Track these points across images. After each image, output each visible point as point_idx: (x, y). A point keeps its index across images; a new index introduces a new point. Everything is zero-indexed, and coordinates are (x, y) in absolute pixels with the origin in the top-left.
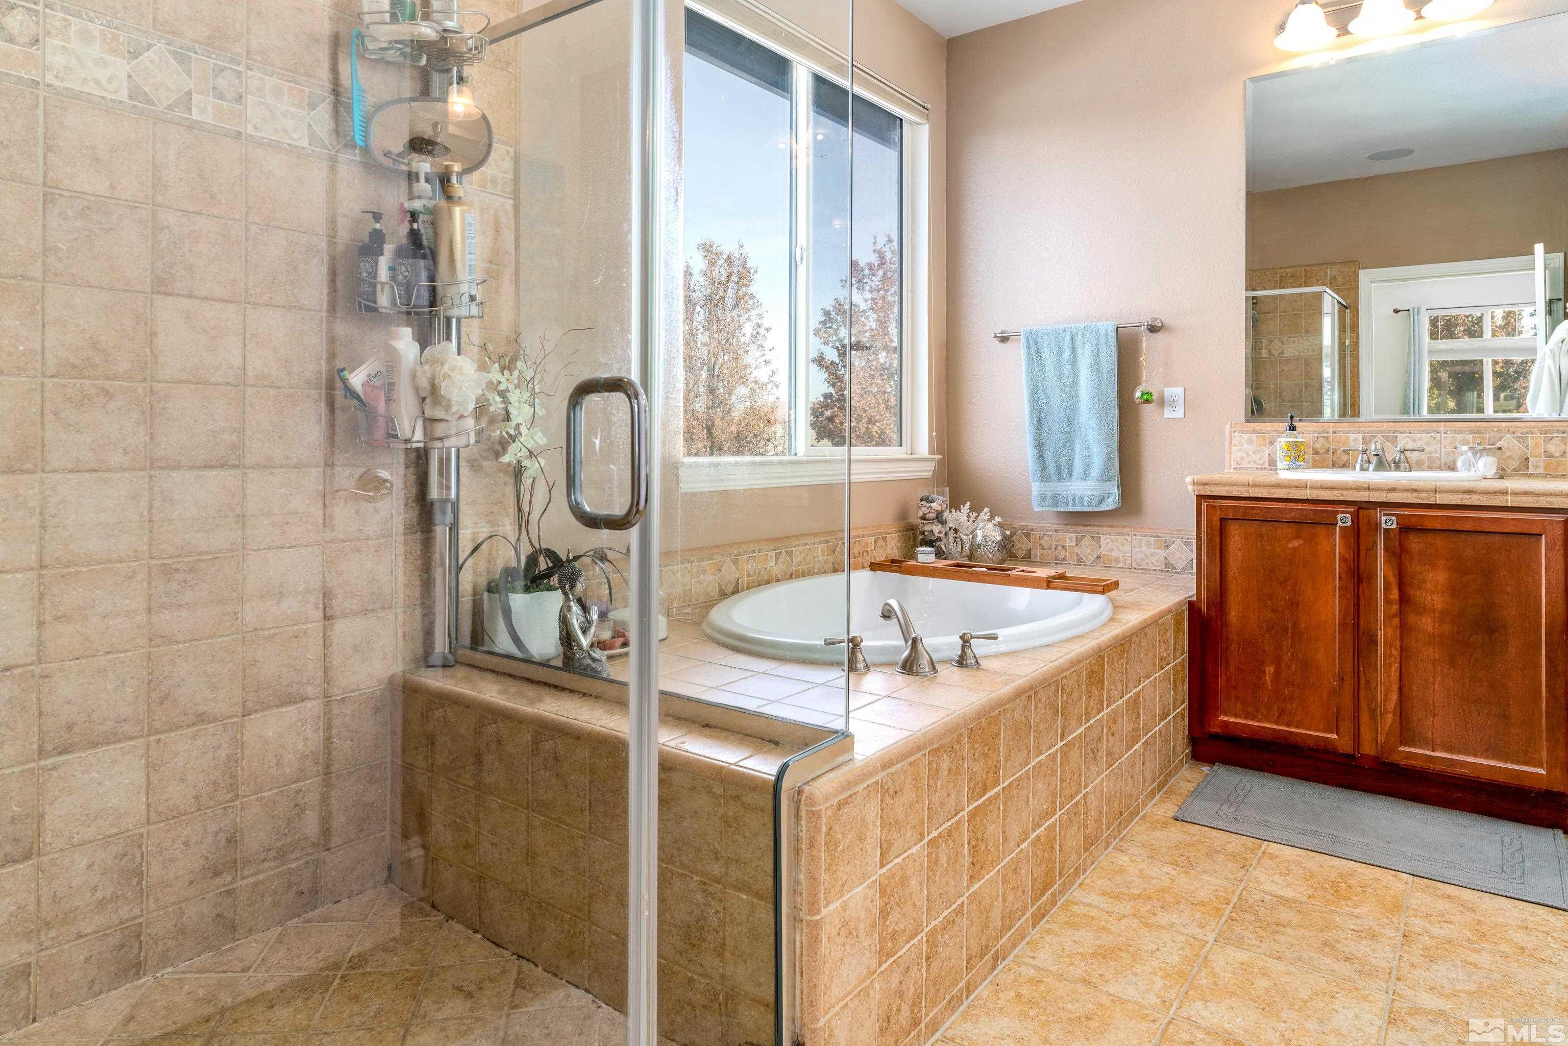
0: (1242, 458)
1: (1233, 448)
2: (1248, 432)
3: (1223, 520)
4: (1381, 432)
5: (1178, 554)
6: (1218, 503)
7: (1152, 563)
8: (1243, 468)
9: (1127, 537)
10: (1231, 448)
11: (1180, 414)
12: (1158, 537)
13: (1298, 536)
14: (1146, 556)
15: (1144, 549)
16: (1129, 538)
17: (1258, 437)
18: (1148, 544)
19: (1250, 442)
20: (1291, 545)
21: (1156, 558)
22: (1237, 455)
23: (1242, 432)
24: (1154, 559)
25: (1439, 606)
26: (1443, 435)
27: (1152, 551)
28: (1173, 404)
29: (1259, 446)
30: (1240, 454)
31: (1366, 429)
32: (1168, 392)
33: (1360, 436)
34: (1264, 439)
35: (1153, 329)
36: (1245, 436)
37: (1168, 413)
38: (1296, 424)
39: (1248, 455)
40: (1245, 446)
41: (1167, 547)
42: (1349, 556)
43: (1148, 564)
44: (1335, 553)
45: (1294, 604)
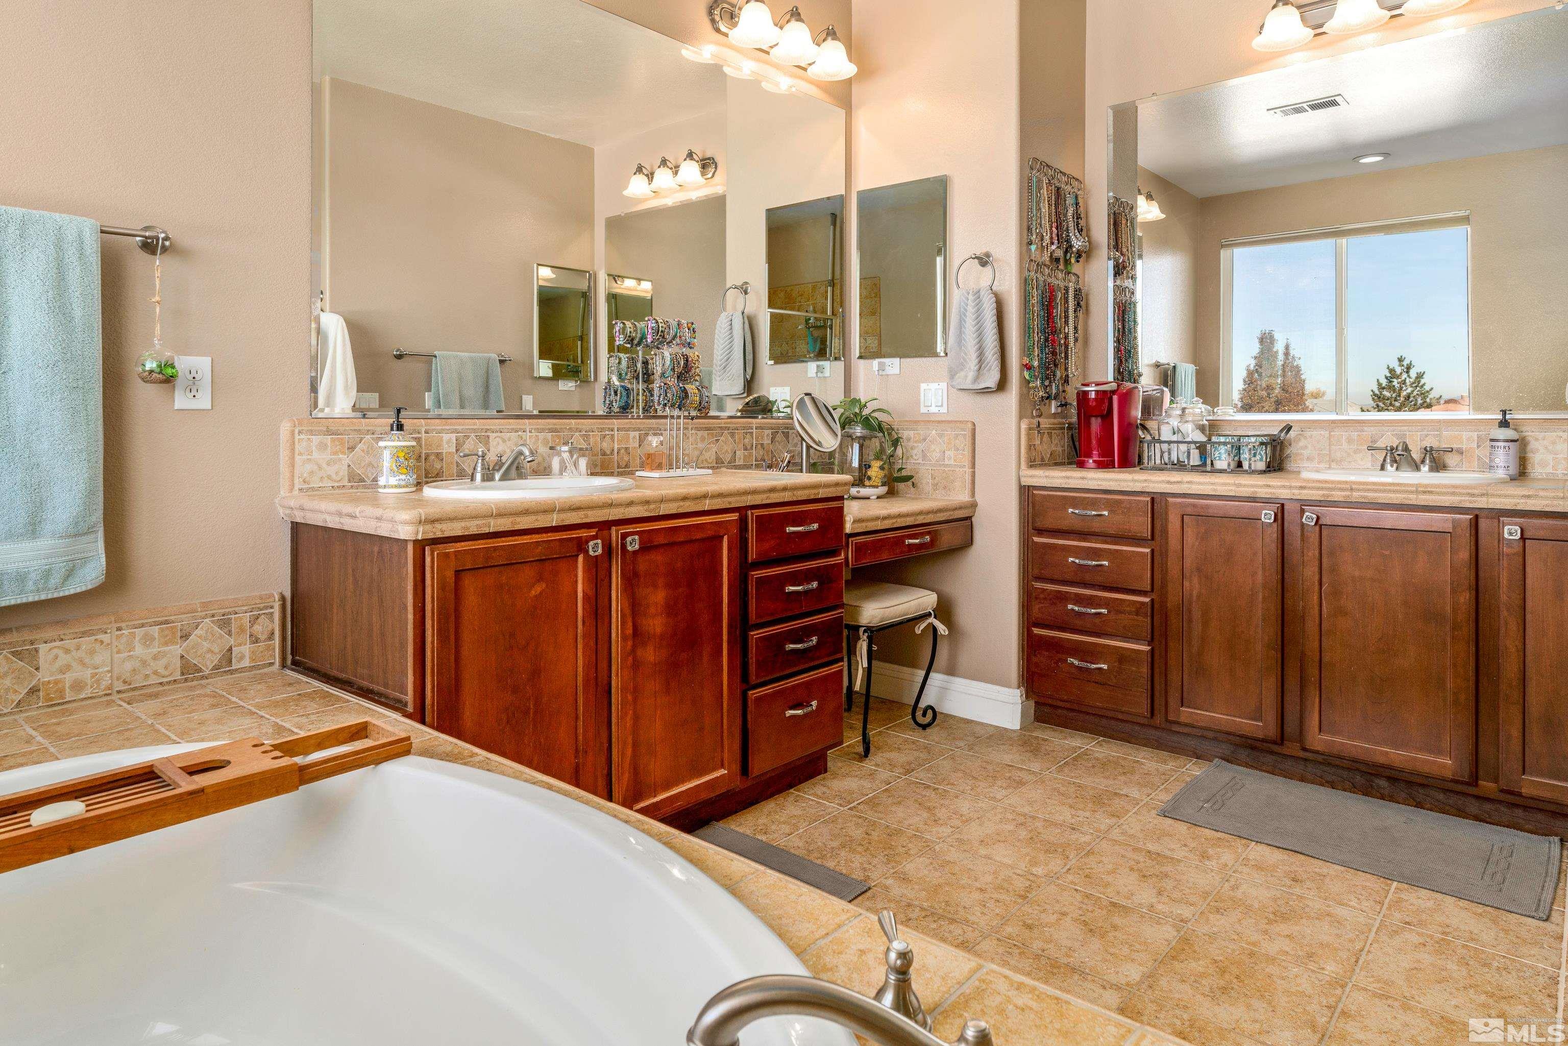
0: (312, 473)
1: (297, 458)
2: (319, 433)
3: (458, 573)
4: (474, 431)
5: (206, 645)
6: (451, 548)
7: (156, 673)
8: (313, 489)
9: (101, 637)
10: (292, 458)
11: (204, 401)
12: (166, 622)
13: (540, 579)
14: (144, 663)
15: (139, 650)
16: (105, 638)
17: (333, 440)
18: (147, 640)
19: (322, 447)
20: (533, 593)
21: (163, 661)
22: (303, 469)
23: (311, 432)
24: (159, 665)
25: (659, 630)
26: (529, 434)
27: (155, 650)
28: (193, 385)
29: (335, 453)
30: (308, 467)
31: (459, 428)
32: (184, 363)
33: (453, 436)
34: (342, 444)
35: (149, 246)
36: (316, 439)
37: (181, 401)
38: (403, 421)
39: (320, 468)
40: (316, 455)
41: (185, 637)
42: (591, 593)
43: (147, 676)
44: (576, 592)
45: (536, 673)
